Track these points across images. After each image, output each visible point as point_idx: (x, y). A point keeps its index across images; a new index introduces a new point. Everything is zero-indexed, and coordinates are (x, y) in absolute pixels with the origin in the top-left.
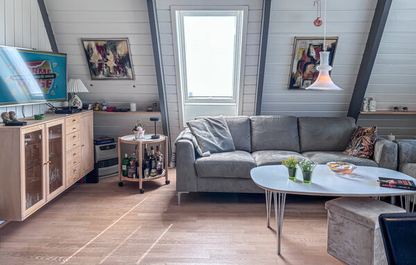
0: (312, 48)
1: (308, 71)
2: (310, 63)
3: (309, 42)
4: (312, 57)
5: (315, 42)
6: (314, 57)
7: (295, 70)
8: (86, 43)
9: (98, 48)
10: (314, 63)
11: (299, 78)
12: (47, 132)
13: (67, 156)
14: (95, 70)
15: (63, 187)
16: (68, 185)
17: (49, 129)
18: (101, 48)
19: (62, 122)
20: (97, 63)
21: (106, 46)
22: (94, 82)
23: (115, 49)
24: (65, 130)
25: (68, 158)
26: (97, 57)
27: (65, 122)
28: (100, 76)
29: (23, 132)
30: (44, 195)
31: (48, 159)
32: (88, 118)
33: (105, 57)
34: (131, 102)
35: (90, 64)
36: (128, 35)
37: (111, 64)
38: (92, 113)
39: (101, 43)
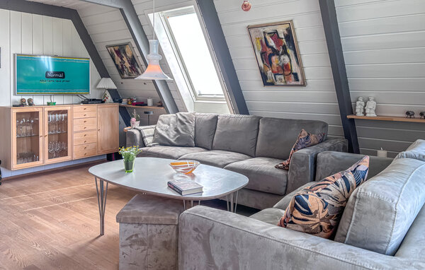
0: (268, 37)
1: (274, 64)
2: (273, 55)
3: (262, 30)
4: (272, 47)
5: (269, 30)
6: (275, 47)
7: (261, 64)
8: (109, 49)
9: (116, 51)
10: (278, 54)
11: (269, 73)
12: (46, 114)
13: (74, 135)
14: (121, 71)
15: (68, 158)
16: (75, 157)
17: (49, 112)
18: (118, 52)
19: (68, 108)
20: (120, 64)
21: (120, 50)
22: (123, 81)
23: (125, 53)
24: (72, 116)
25: (76, 137)
26: (118, 60)
27: (72, 110)
28: (126, 76)
29: (14, 111)
30: (41, 159)
31: (47, 133)
32: (111, 109)
33: (122, 59)
34: (148, 98)
35: (117, 66)
36: (130, 40)
37: (127, 65)
38: (117, 105)
39: (117, 48)
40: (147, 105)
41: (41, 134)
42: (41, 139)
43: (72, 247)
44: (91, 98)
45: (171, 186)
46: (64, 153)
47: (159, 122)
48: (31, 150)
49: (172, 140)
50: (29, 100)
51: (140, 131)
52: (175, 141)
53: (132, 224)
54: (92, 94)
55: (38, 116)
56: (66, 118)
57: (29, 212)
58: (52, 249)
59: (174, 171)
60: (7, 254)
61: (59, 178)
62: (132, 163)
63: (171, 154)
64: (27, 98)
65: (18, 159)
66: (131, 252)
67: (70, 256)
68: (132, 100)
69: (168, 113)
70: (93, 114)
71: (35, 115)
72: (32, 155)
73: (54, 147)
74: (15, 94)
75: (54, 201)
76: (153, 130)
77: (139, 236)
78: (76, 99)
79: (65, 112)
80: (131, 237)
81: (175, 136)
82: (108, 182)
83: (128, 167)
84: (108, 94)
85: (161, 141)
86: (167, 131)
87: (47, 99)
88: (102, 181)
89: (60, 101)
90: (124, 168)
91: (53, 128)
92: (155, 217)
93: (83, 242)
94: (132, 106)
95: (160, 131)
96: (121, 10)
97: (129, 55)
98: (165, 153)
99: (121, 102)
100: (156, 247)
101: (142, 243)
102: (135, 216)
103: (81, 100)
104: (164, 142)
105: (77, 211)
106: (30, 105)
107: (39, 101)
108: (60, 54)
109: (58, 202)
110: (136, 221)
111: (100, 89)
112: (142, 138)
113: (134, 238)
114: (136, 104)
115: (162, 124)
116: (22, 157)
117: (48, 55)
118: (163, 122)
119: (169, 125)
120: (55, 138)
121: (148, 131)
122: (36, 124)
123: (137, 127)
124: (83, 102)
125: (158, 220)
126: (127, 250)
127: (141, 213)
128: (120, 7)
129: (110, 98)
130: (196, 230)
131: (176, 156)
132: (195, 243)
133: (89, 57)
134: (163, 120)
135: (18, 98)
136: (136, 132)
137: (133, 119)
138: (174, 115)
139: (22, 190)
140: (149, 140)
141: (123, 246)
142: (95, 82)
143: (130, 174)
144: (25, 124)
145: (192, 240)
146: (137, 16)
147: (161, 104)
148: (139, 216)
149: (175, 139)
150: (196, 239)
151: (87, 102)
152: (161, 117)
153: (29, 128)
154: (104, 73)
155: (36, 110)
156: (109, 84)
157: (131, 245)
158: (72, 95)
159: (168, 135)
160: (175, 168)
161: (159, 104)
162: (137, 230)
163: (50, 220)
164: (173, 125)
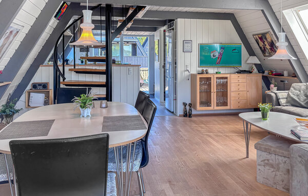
8: (255, 37)
12: (215, 78)
13: (232, 93)
14: (264, 51)
15: (228, 107)
16: (232, 108)
17: (217, 78)
18: (261, 39)
19: (228, 76)
20: (262, 47)
21: (262, 37)
22: (265, 58)
23: (266, 39)
24: (230, 81)
25: (233, 94)
26: (261, 44)
27: (230, 77)
28: (267, 54)
29: (199, 76)
30: (212, 106)
31: (215, 91)
32: (257, 77)
33: (264, 43)
34: (285, 70)
35: (261, 48)
36: (269, 30)
37: (268, 47)
38: (261, 75)
39: (260, 36)
40: (283, 75)
41: (212, 91)
42: (212, 94)
43: (229, 159)
44: (243, 70)
45: (293, 133)
46: (225, 104)
47: (292, 88)
48: (207, 100)
49: (303, 103)
50: (206, 70)
51: (276, 94)
52: (305, 104)
53: (265, 152)
54: (244, 67)
55: (211, 80)
56: (227, 82)
57: (206, 135)
58: (218, 157)
59: (298, 124)
60: (196, 153)
61: (223, 119)
62: (267, 115)
63: (300, 113)
64: (205, 69)
65: (200, 104)
66: (264, 170)
67: (228, 163)
68: (272, 72)
69: (301, 82)
70: (244, 80)
71: (209, 79)
72: (207, 103)
73: (220, 99)
74: (199, 67)
75: (219, 132)
76: (286, 94)
77: (270, 161)
78: (233, 70)
79: (226, 78)
80: (264, 160)
81: (305, 100)
82: (251, 124)
83: (264, 116)
84: (254, 67)
85: (293, 103)
86: (298, 95)
87: (216, 70)
88: (247, 123)
89: (223, 71)
90: (261, 117)
91: (219, 88)
92: (281, 151)
93: (236, 159)
94: (271, 76)
95: (292, 96)
96: (262, 11)
97: (269, 40)
98: (295, 111)
99: (263, 72)
100: (282, 172)
101: (272, 166)
102: (266, 147)
103: (236, 71)
104: (295, 104)
105: (233, 140)
106: (207, 73)
107: (211, 71)
108: (223, 42)
109: (222, 133)
110: (267, 150)
111: (248, 64)
112: (278, 99)
113: (266, 161)
114: (275, 75)
115: (294, 90)
116: (202, 103)
117: (217, 43)
118: (295, 89)
119: (300, 91)
120: (220, 94)
121: (282, 95)
122: (210, 85)
123: (274, 91)
124: (238, 72)
125: (283, 153)
126: (262, 168)
127: (271, 147)
128: (262, 9)
129: (255, 70)
130: (300, 157)
131: (304, 115)
132: (300, 165)
133: (241, 42)
134: (295, 87)
135: (200, 69)
136: (273, 95)
137: (272, 86)
138: (305, 84)
139: (202, 122)
140: (283, 101)
141: (259, 165)
142: (245, 59)
143: (265, 121)
144: (203, 84)
145: (298, 163)
146: (274, 13)
147: (295, 75)
148: (270, 148)
149: (305, 102)
150: (300, 162)
151: (240, 72)
152: (294, 85)
153: (206, 87)
154: (252, 53)
155: (209, 76)
156: (255, 60)
157: (264, 166)
158: (231, 67)
159: (299, 99)
160: (299, 122)
161: (294, 75)
162: (268, 157)
163: (217, 142)
164: (304, 92)
